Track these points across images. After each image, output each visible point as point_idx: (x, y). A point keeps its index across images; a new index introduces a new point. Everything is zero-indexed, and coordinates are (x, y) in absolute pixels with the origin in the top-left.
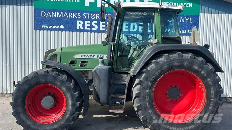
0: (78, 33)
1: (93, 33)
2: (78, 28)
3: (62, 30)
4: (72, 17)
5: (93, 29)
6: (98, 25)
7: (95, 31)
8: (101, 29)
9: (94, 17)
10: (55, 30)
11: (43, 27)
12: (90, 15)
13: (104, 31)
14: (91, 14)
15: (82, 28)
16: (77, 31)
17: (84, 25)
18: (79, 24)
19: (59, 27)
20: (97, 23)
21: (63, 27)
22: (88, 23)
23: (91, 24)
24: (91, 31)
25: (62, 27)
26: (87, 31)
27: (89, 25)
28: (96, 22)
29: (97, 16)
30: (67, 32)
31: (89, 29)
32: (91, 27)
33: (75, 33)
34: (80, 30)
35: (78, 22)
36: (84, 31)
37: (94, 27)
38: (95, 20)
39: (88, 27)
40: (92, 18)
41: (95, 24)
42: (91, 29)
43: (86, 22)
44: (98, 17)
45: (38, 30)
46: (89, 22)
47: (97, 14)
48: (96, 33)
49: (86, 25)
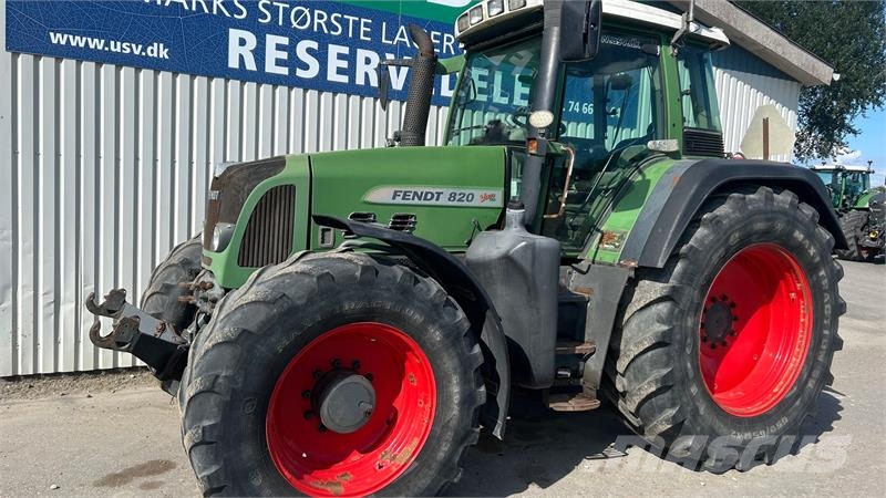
0: (234, 84)
1: (297, 92)
2: (233, 63)
3: (157, 65)
4: (206, 11)
5: (300, 73)
6: (321, 56)
7: (306, 85)
8: (332, 76)
9: (303, 22)
10: (120, 61)
11: (55, 41)
12: (287, 12)
13: (344, 84)
14: (291, 8)
15: (251, 65)
16: (228, 74)
17: (259, 54)
18: (239, 46)
19: (144, 50)
20: (316, 48)
21: (164, 53)
22: (279, 47)
23: (291, 49)
24: (291, 82)
25: (159, 51)
26: (275, 81)
27: (284, 55)
28: (314, 45)
29: (316, 21)
30: (182, 79)
31: (284, 71)
32: (293, 62)
33: (217, 83)
34: (242, 75)
35: (234, 35)
36: (261, 77)
37: (306, 67)
38: (308, 34)
39: (279, 62)
40: (295, 24)
41: (309, 51)
42: (293, 72)
43: (272, 40)
44: (319, 25)
45: (27, 51)
46: (285, 41)
47: (316, 12)
48: (312, 94)
49: (272, 55)
